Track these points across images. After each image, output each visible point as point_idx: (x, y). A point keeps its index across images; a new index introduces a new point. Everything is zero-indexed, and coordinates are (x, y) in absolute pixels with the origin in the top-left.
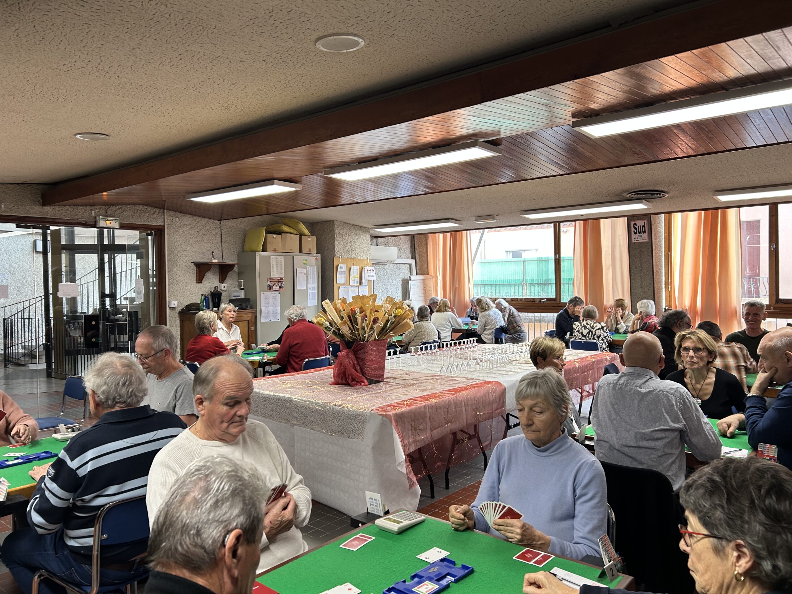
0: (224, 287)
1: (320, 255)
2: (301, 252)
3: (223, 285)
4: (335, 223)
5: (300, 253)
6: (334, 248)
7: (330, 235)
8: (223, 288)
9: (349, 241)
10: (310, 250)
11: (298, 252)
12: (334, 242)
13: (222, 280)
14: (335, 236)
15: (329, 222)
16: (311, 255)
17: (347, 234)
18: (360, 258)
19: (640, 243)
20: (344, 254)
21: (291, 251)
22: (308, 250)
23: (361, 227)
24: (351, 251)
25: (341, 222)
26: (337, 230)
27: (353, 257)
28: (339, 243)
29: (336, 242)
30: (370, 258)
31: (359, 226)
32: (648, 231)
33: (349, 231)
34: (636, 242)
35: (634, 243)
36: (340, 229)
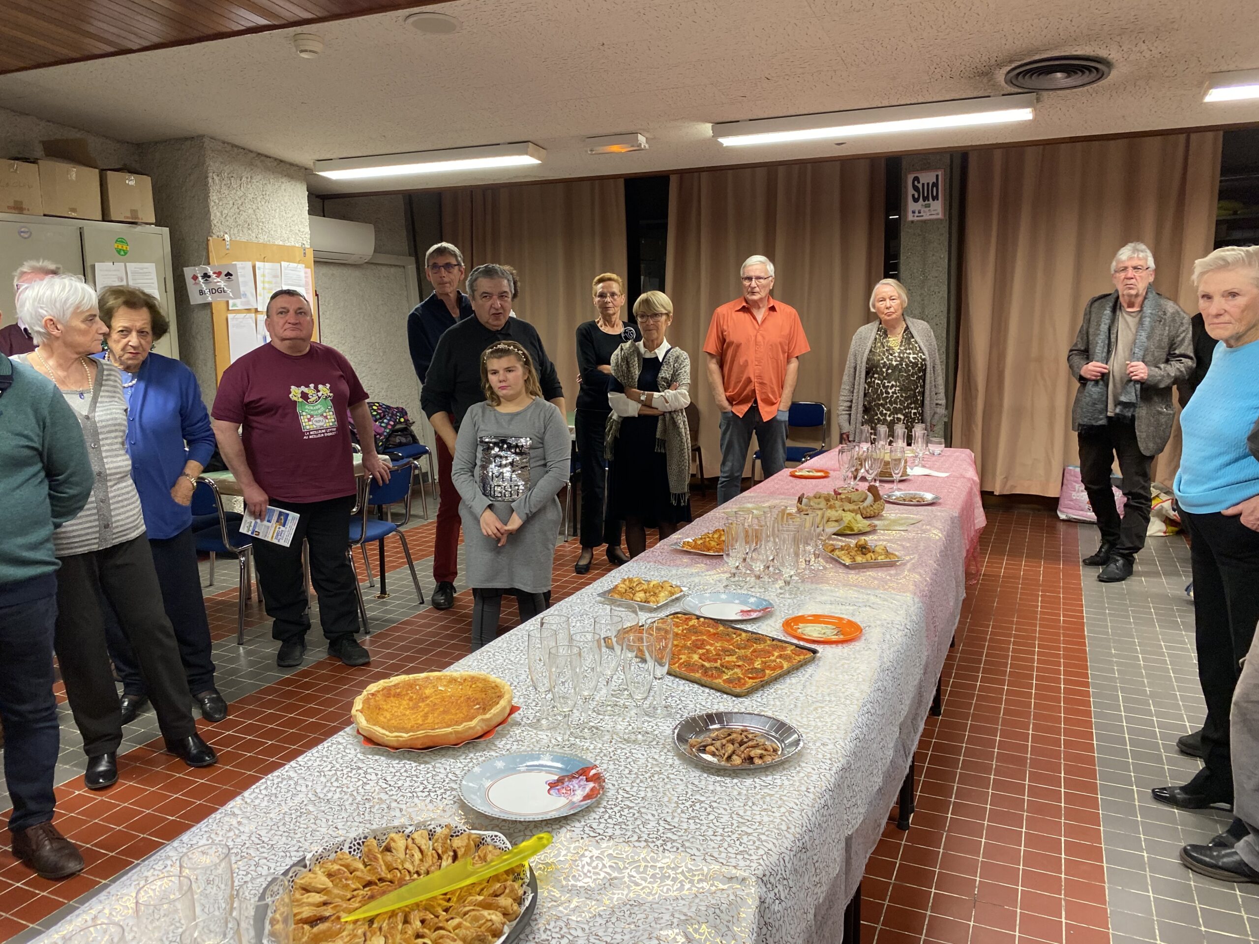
1: (167, 229)
2: (105, 217)
4: (206, 143)
5: (103, 220)
6: (208, 213)
7: (194, 177)
10: (134, 212)
11: (100, 218)
12: (207, 197)
14: (210, 181)
15: (188, 143)
16: (138, 229)
17: (244, 179)
18: (281, 243)
19: (925, 222)
20: (236, 230)
21: (74, 215)
22: (129, 214)
23: (281, 161)
24: (255, 222)
25: (224, 143)
26: (213, 166)
27: (263, 238)
28: (220, 200)
29: (214, 197)
30: (308, 246)
31: (276, 159)
32: (945, 196)
33: (248, 169)
34: (916, 219)
35: (912, 222)
36: (222, 163)
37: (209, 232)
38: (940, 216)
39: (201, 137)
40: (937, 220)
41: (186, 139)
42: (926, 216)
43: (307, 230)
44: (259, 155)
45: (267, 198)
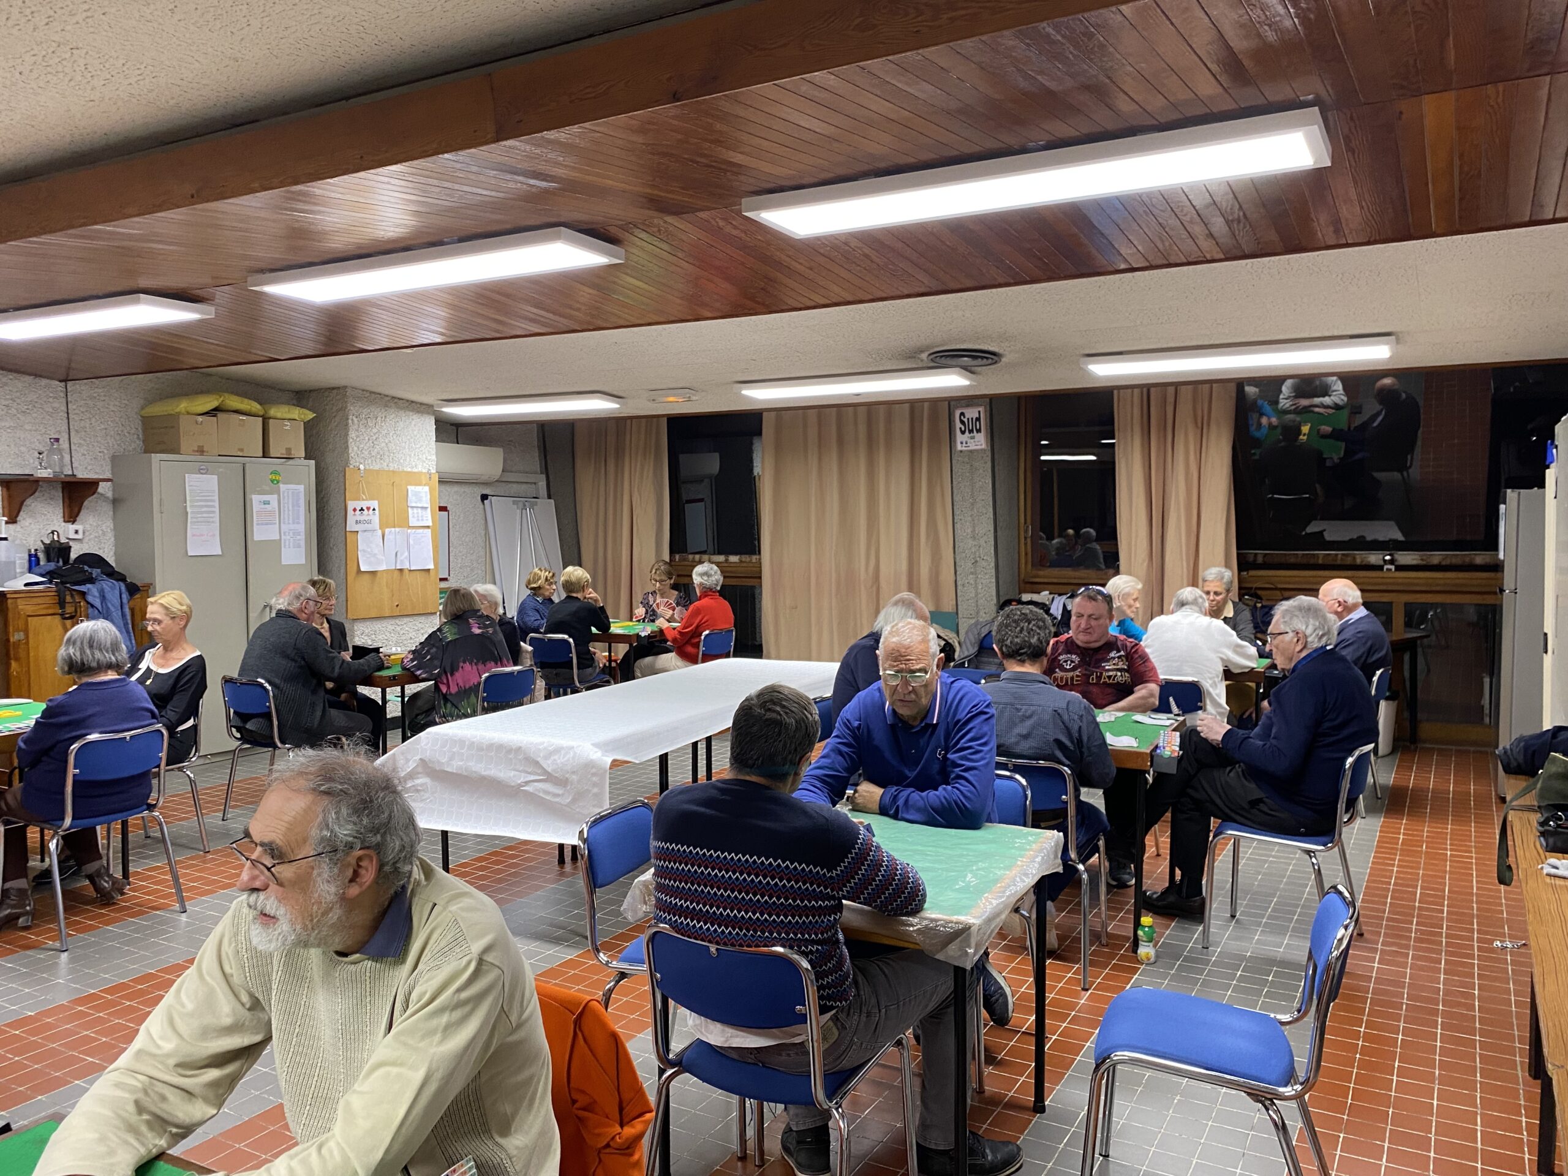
0: (77, 532)
1: (313, 462)
2: (265, 454)
3: (72, 527)
4: (349, 392)
5: (264, 457)
6: (347, 447)
7: (337, 419)
8: (72, 536)
9: (384, 433)
10: (289, 450)
11: (261, 454)
12: (347, 435)
13: (71, 517)
14: (350, 421)
15: (335, 391)
16: (291, 462)
17: (379, 418)
18: (409, 470)
19: (971, 451)
20: (370, 461)
21: (241, 454)
22: (284, 451)
23: (412, 402)
24: (387, 453)
25: (363, 390)
26: (353, 409)
27: (393, 466)
28: (357, 437)
29: (352, 434)
30: (433, 471)
31: (408, 401)
32: (987, 429)
33: (383, 410)
34: (964, 448)
35: (961, 451)
36: (360, 407)
37: (347, 463)
38: (983, 447)
39: (346, 387)
40: (982, 450)
41: (333, 388)
42: (973, 447)
43: (434, 457)
44: (393, 398)
45: (398, 432)
